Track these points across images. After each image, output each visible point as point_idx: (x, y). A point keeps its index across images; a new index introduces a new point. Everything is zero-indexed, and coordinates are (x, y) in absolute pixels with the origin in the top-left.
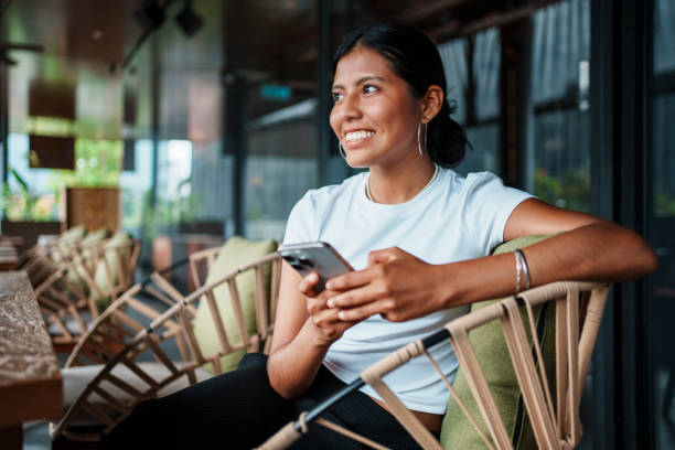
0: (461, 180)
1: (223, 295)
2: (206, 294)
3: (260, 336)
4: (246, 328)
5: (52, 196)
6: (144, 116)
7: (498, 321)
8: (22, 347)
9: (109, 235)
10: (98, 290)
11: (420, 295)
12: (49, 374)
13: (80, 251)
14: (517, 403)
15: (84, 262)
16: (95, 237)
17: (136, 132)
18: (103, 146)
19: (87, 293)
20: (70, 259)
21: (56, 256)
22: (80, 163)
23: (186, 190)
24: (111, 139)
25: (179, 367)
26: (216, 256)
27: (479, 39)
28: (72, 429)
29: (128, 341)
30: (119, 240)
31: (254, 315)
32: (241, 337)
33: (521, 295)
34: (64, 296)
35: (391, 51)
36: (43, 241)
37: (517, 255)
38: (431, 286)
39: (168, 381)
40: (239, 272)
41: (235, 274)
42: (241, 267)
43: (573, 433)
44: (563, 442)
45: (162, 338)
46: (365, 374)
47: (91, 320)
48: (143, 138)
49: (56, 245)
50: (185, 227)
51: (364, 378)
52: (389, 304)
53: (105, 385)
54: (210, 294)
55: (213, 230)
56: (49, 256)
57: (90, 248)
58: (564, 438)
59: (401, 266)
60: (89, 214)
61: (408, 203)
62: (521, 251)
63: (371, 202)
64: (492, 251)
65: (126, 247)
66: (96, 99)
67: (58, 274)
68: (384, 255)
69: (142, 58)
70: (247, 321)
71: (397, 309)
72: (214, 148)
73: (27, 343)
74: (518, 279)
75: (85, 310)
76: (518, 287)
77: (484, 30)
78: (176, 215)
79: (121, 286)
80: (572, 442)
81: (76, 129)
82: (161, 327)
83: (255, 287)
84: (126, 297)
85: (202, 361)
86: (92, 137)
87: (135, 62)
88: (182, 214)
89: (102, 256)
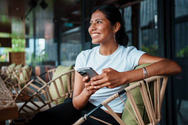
0: (126, 49)
1: (58, 82)
2: (53, 82)
3: (69, 93)
4: (65, 91)
5: (5, 55)
6: (31, 32)
7: (138, 87)
8: (4, 98)
9: (23, 66)
10: (20, 81)
11: (117, 81)
12: (14, 106)
13: (15, 70)
14: (143, 110)
15: (16, 74)
16: (19, 67)
17: (29, 36)
18: (20, 40)
19: (17, 82)
20: (12, 73)
21: (8, 72)
22: (13, 46)
23: (44, 53)
24: (22, 38)
25: (46, 102)
26: (55, 71)
27: (125, 9)
28: (15, 121)
29: (31, 96)
30: (26, 67)
31: (67, 87)
32: (63, 93)
33: (145, 80)
34: (11, 83)
35: (106, 12)
36: (3, 68)
37: (144, 69)
38: (120, 78)
39: (43, 106)
40: (62, 75)
41: (61, 76)
42: (63, 74)
43: (159, 117)
44: (156, 120)
45: (40, 94)
46: (102, 103)
47: (19, 90)
48: (31, 38)
49: (7, 69)
50: (44, 63)
51: (102, 104)
52: (109, 84)
53: (25, 108)
54: (54, 82)
55: (52, 64)
56: (5, 72)
57: (18, 69)
58: (157, 119)
59: (112, 73)
60: (16, 60)
61: (111, 55)
62: (144, 68)
63: (101, 55)
64: (135, 68)
65: (28, 69)
66: (17, 27)
67: (9, 77)
68: (106, 70)
69: (30, 16)
70: (65, 89)
71: (111, 85)
72: (52, 41)
73: (5, 97)
74: (144, 76)
75: (17, 87)
76: (144, 78)
77: (127, 7)
78: (41, 60)
79: (27, 80)
80: (159, 120)
81: (11, 36)
82: (40, 91)
83: (67, 79)
84: (29, 83)
85: (52, 101)
86: (16, 38)
87: (28, 17)
88: (43, 59)
89: (21, 71)
